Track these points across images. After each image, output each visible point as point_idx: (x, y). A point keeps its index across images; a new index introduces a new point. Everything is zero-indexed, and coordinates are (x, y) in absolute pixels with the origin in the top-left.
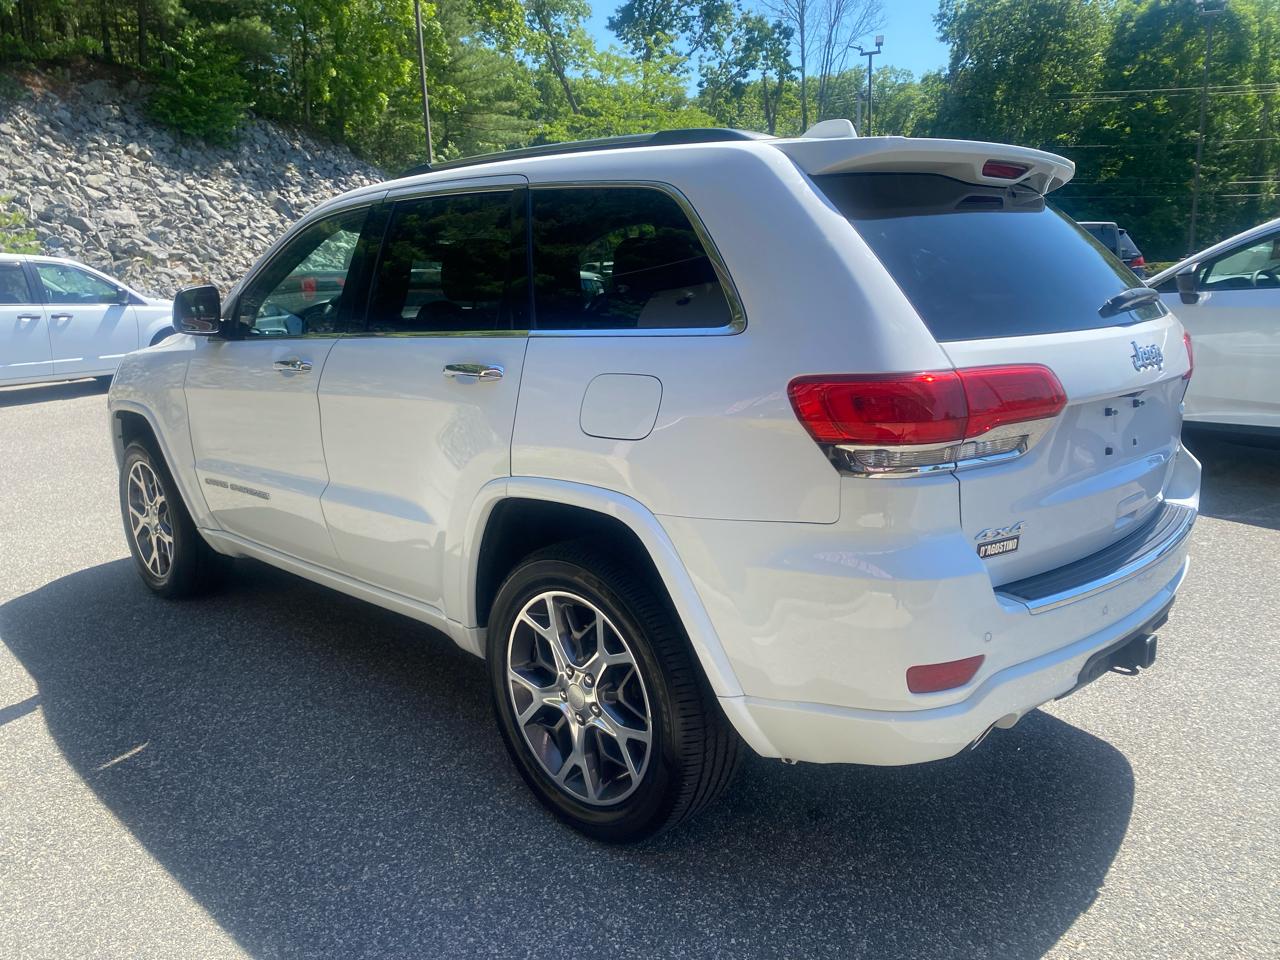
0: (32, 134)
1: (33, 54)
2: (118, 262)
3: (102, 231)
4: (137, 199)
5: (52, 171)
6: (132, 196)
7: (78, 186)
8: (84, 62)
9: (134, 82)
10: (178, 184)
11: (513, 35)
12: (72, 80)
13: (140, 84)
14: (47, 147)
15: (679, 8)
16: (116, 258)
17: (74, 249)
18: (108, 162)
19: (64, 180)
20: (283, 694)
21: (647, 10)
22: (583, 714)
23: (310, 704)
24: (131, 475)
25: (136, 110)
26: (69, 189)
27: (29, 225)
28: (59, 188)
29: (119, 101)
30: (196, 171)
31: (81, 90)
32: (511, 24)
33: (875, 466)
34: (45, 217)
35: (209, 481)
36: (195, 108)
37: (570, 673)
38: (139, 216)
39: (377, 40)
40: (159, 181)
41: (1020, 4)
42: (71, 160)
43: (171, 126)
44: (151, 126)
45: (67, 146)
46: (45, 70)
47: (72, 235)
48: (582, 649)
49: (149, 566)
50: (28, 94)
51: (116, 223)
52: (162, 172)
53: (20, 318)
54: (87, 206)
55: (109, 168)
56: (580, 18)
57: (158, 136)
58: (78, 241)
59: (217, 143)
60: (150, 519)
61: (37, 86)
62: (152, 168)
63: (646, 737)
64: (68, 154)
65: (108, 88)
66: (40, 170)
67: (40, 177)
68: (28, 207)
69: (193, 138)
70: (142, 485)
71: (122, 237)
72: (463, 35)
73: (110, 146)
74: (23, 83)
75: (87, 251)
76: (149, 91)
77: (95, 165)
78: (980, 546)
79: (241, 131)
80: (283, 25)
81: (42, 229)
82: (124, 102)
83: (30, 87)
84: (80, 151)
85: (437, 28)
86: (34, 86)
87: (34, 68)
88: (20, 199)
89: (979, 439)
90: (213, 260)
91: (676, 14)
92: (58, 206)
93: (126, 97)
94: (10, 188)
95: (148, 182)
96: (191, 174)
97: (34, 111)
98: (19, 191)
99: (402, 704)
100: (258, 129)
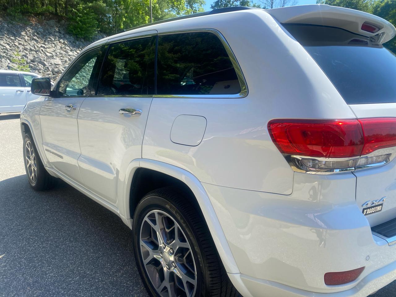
0: (31, 36)
1: (33, 12)
2: (54, 76)
3: (50, 66)
4: (61, 56)
5: (36, 47)
6: (60, 55)
7: (44, 52)
8: (48, 14)
9: (63, 21)
10: (75, 52)
11: (181, 9)
12: (45, 20)
13: (65, 22)
14: (35, 40)
15: (233, 2)
16: (53, 74)
17: (41, 71)
18: (53, 45)
19: (39, 50)
20: (63, 234)
21: (223, 3)
22: (169, 265)
23: (72, 240)
24: (26, 146)
25: (64, 29)
26: (41, 53)
27: (27, 63)
28: (38, 52)
29: (58, 27)
30: (80, 48)
31: (47, 23)
32: (180, 6)
33: (312, 168)
34: (33, 61)
35: (47, 150)
36: (81, 29)
37: (164, 246)
38: (62, 62)
39: (139, 10)
40: (69, 51)
41: (343, 2)
42: (42, 44)
43: (74, 34)
44: (68, 34)
45: (41, 40)
46: (36, 17)
47: (40, 67)
48: (170, 237)
49: (31, 178)
50: (31, 23)
51: (54, 63)
52: (70, 49)
53: (17, 91)
54: (46, 58)
55: (54, 47)
56: (202, 5)
57: (69, 37)
58: (42, 68)
59: (87, 40)
60: (32, 162)
61: (34, 21)
62: (67, 47)
63: (195, 282)
64: (41, 42)
65: (55, 22)
66: (32, 47)
67: (32, 49)
68: (28, 58)
69: (80, 38)
70: (29, 149)
71: (56, 68)
72: (165, 9)
73: (55, 40)
74: (29, 20)
75: (45, 72)
76: (68, 24)
77: (49, 46)
78: (364, 210)
79: (95, 36)
80: (109, 5)
81: (31, 65)
82: (60, 27)
83: (32, 21)
84: (45, 41)
85: (157, 6)
86: (33, 21)
87: (33, 15)
88: (25, 55)
89: (369, 155)
90: (84, 76)
91: (232, 4)
92: (37, 58)
93: (61, 25)
94: (23, 52)
95: (65, 51)
96: (79, 49)
97: (32, 29)
98: (25, 53)
99: (107, 242)
100: (101, 36)
